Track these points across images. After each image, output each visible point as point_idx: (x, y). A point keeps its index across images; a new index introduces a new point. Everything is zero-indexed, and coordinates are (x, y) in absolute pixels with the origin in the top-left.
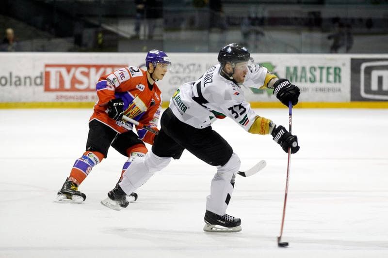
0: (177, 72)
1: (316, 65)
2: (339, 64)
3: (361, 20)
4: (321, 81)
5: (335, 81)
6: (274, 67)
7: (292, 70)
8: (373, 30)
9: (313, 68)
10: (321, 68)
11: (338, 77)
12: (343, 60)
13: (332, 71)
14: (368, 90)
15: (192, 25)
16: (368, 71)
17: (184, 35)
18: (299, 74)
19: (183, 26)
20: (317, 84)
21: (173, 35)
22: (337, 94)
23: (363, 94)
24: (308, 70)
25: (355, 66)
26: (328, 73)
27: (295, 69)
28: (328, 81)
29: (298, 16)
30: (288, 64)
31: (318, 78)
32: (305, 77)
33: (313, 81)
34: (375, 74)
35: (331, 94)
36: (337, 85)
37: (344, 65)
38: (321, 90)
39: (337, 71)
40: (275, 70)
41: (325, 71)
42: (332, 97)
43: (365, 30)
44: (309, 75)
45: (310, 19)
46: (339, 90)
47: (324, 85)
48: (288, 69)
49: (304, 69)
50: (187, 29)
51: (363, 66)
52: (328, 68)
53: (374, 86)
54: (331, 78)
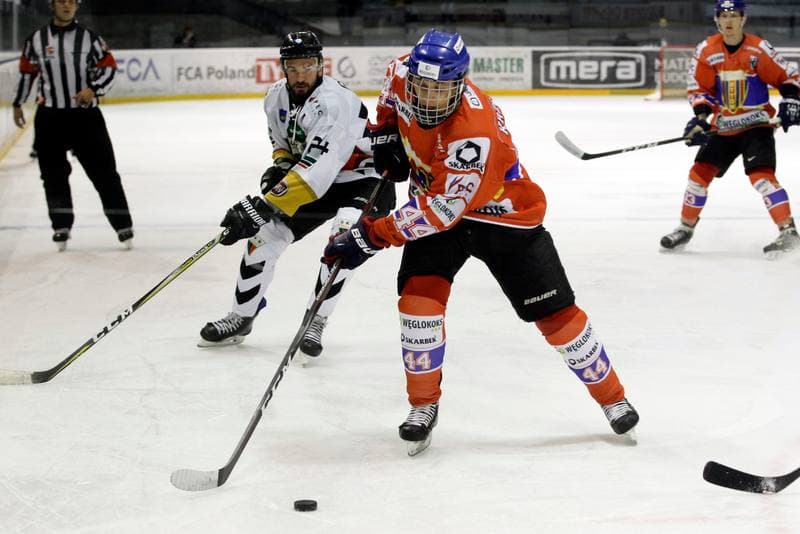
0: (376, 64)
1: (501, 57)
2: (521, 56)
3: (541, 16)
4: (505, 71)
5: (518, 71)
7: (479, 62)
8: (552, 25)
9: (498, 60)
10: (506, 60)
11: (520, 68)
12: (525, 52)
13: (515, 62)
14: (548, 79)
15: (389, 22)
16: (548, 62)
17: (381, 31)
18: (486, 65)
19: (381, 22)
20: (502, 74)
21: (372, 31)
22: (520, 82)
23: (543, 83)
24: (493, 61)
25: (536, 56)
26: (512, 64)
27: (482, 60)
28: (512, 71)
30: (476, 57)
31: (503, 68)
32: (491, 67)
33: (498, 71)
34: (554, 65)
35: (514, 83)
36: (518, 75)
37: (526, 56)
38: (507, 79)
39: (520, 62)
41: (508, 63)
42: (515, 85)
43: (545, 25)
44: (494, 66)
45: (495, 16)
46: (522, 79)
47: (509, 74)
48: (476, 60)
49: (490, 60)
50: (385, 25)
51: (543, 57)
52: (512, 60)
53: (553, 75)
54: (515, 68)
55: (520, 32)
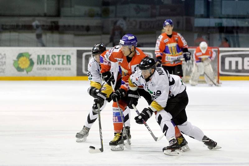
1: (56, 54)
2: (69, 53)
3: (83, 26)
4: (59, 64)
5: (67, 64)
6: (30, 55)
7: (41, 57)
8: (90, 33)
9: (54, 56)
10: (59, 56)
11: (68, 61)
12: (72, 51)
13: (65, 57)
16: (87, 57)
18: (45, 59)
20: (56, 66)
22: (68, 71)
23: (84, 72)
25: (79, 54)
26: (63, 59)
27: (43, 56)
28: (63, 64)
29: (44, 24)
30: (39, 54)
31: (57, 62)
32: (49, 61)
33: (54, 64)
35: (64, 72)
36: (68, 66)
37: (72, 54)
38: (59, 69)
39: (68, 57)
40: (31, 57)
41: (61, 58)
42: (65, 73)
43: (85, 32)
44: (51, 60)
45: (52, 26)
46: (70, 69)
47: (61, 66)
48: (38, 56)
49: (48, 56)
51: (84, 54)
52: (63, 56)
54: (65, 62)
55: (68, 37)
